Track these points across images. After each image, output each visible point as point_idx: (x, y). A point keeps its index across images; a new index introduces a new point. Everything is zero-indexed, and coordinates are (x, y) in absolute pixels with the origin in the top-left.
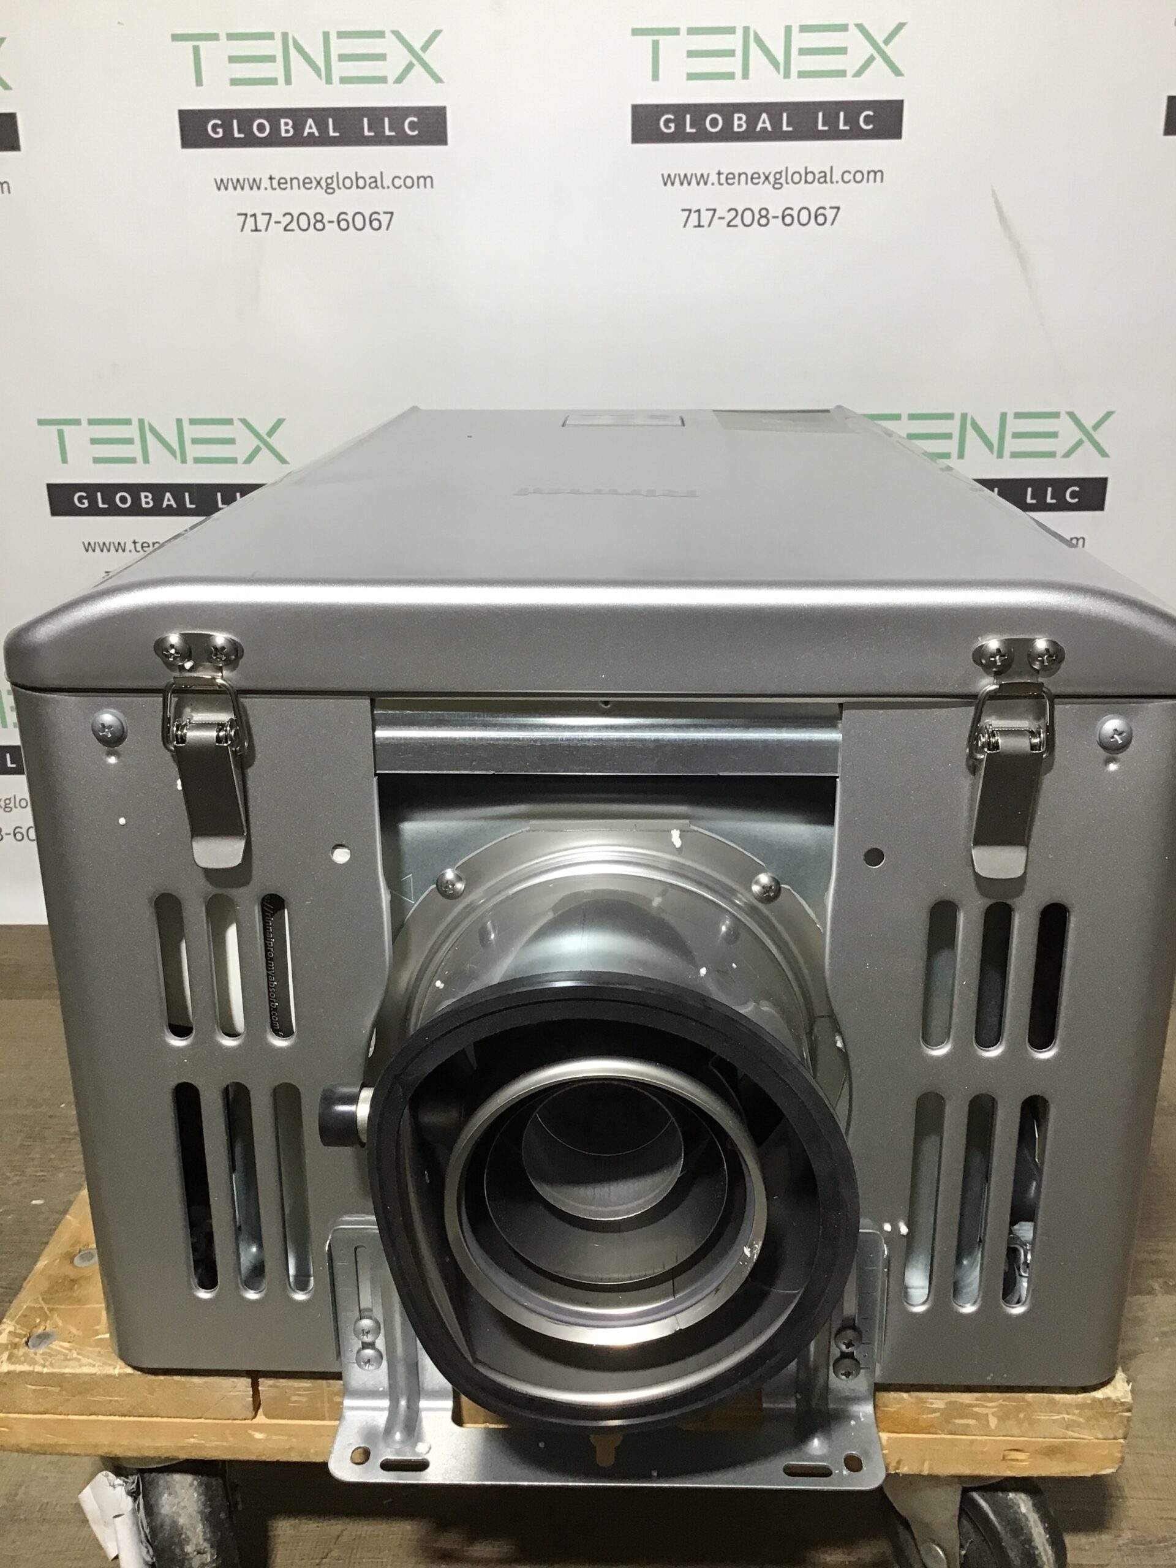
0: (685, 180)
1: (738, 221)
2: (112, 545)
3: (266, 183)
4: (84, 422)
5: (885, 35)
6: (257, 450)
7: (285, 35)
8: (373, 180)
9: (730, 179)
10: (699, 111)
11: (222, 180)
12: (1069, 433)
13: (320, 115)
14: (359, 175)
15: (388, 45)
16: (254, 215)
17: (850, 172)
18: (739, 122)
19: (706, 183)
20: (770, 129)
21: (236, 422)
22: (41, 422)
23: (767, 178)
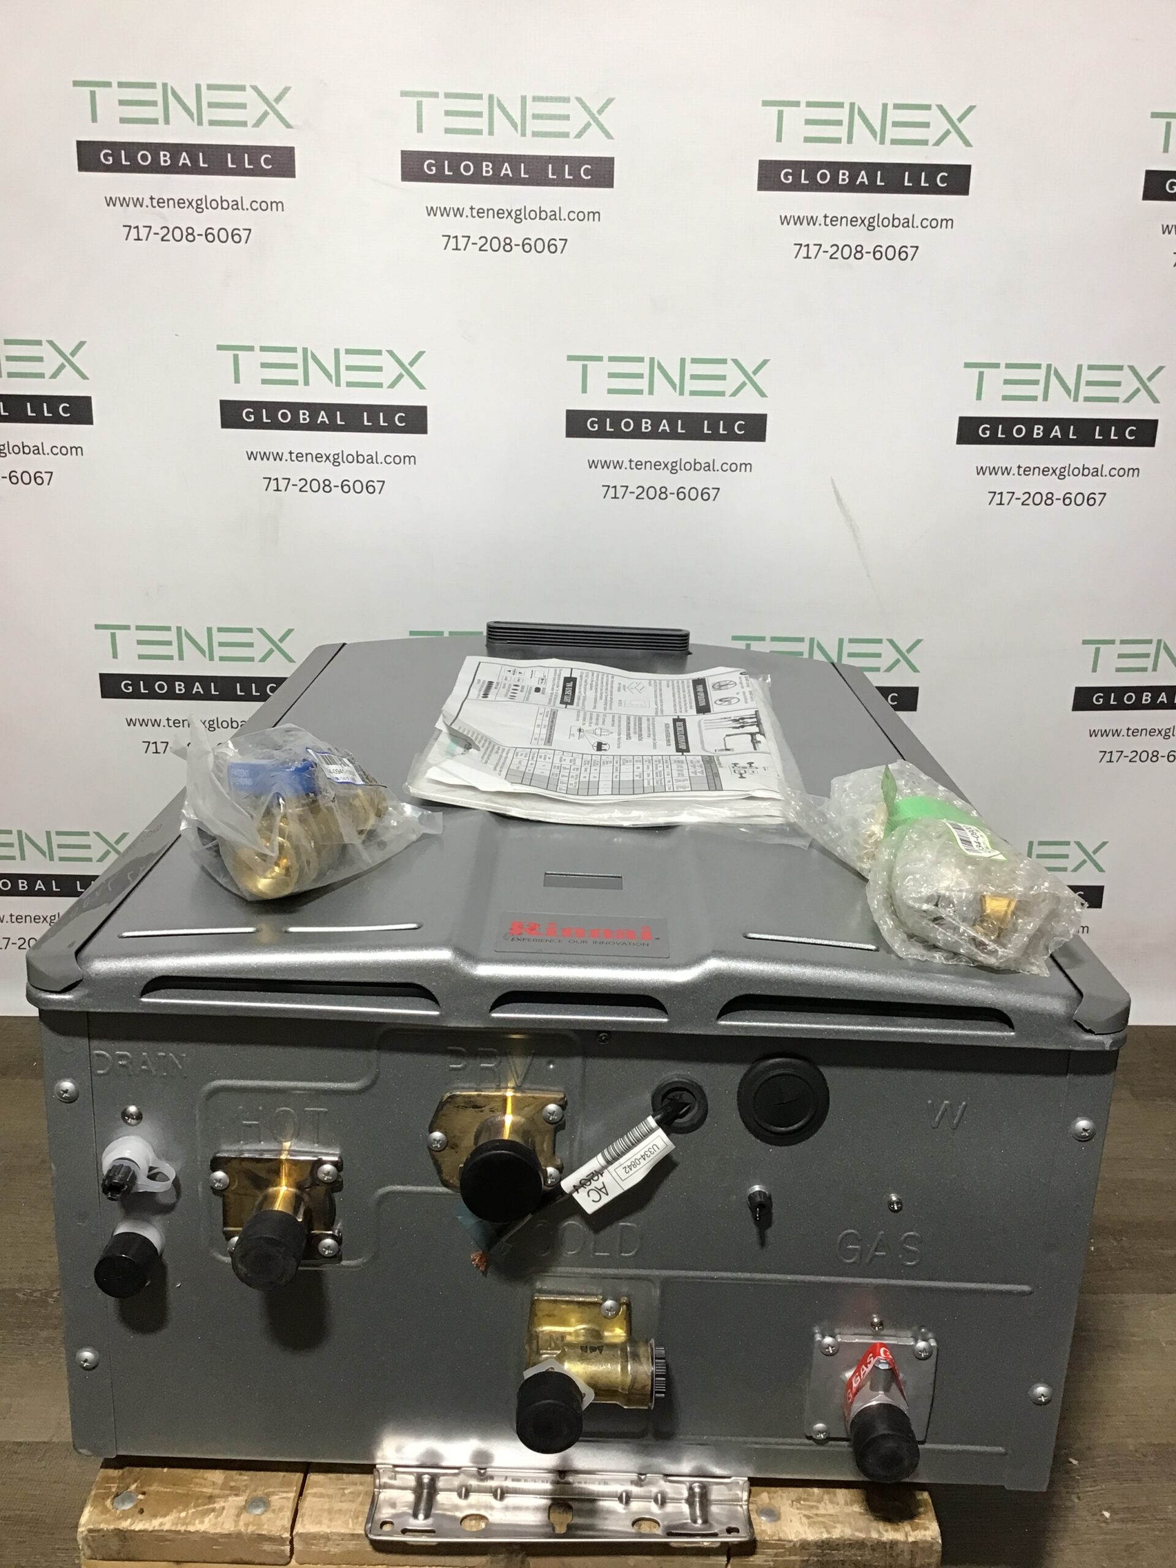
0: (606, 464)
1: (644, 495)
2: (150, 722)
3: (286, 456)
4: (133, 628)
5: (754, 369)
6: (271, 652)
7: (305, 350)
8: (370, 457)
9: (639, 465)
10: (617, 416)
11: (252, 453)
12: (890, 655)
13: (331, 409)
14: (359, 454)
15: (385, 360)
16: (277, 479)
17: (727, 464)
18: (646, 425)
19: (620, 468)
20: (668, 431)
21: (255, 630)
22: (97, 627)
23: (666, 466)
